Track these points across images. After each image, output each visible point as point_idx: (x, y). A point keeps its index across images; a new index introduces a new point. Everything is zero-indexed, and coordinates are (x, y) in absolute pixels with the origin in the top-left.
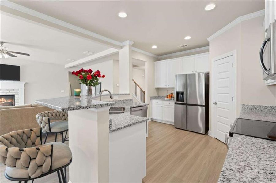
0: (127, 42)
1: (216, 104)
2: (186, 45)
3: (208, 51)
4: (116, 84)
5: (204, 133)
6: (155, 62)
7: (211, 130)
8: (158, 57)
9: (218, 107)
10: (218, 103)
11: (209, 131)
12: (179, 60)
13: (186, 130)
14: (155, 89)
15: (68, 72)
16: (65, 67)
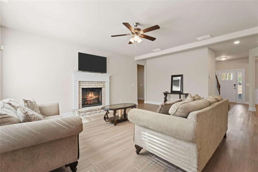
15: (137, 65)
16: (135, 59)
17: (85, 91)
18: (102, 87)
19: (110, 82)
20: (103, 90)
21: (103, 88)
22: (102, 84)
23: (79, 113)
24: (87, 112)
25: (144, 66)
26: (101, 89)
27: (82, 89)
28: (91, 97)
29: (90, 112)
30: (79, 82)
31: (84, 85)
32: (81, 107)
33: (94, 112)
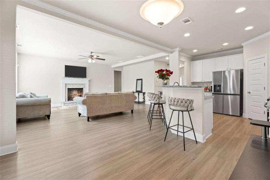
0: (178, 49)
1: (250, 93)
2: (222, 49)
3: (242, 52)
4: (156, 80)
5: (239, 115)
6: (191, 62)
7: (245, 113)
8: (194, 58)
9: (252, 95)
10: (251, 92)
11: (243, 114)
12: (214, 60)
13: (223, 114)
14: (191, 83)
15: (114, 71)
16: (112, 67)
17: (70, 90)
18: (83, 87)
19: (89, 84)
20: (84, 90)
21: (84, 89)
22: (82, 86)
23: (65, 104)
24: (70, 103)
25: (121, 72)
26: (82, 89)
27: (68, 89)
28: (75, 94)
29: (72, 104)
30: (66, 84)
31: (69, 86)
32: (67, 101)
33: (75, 104)
